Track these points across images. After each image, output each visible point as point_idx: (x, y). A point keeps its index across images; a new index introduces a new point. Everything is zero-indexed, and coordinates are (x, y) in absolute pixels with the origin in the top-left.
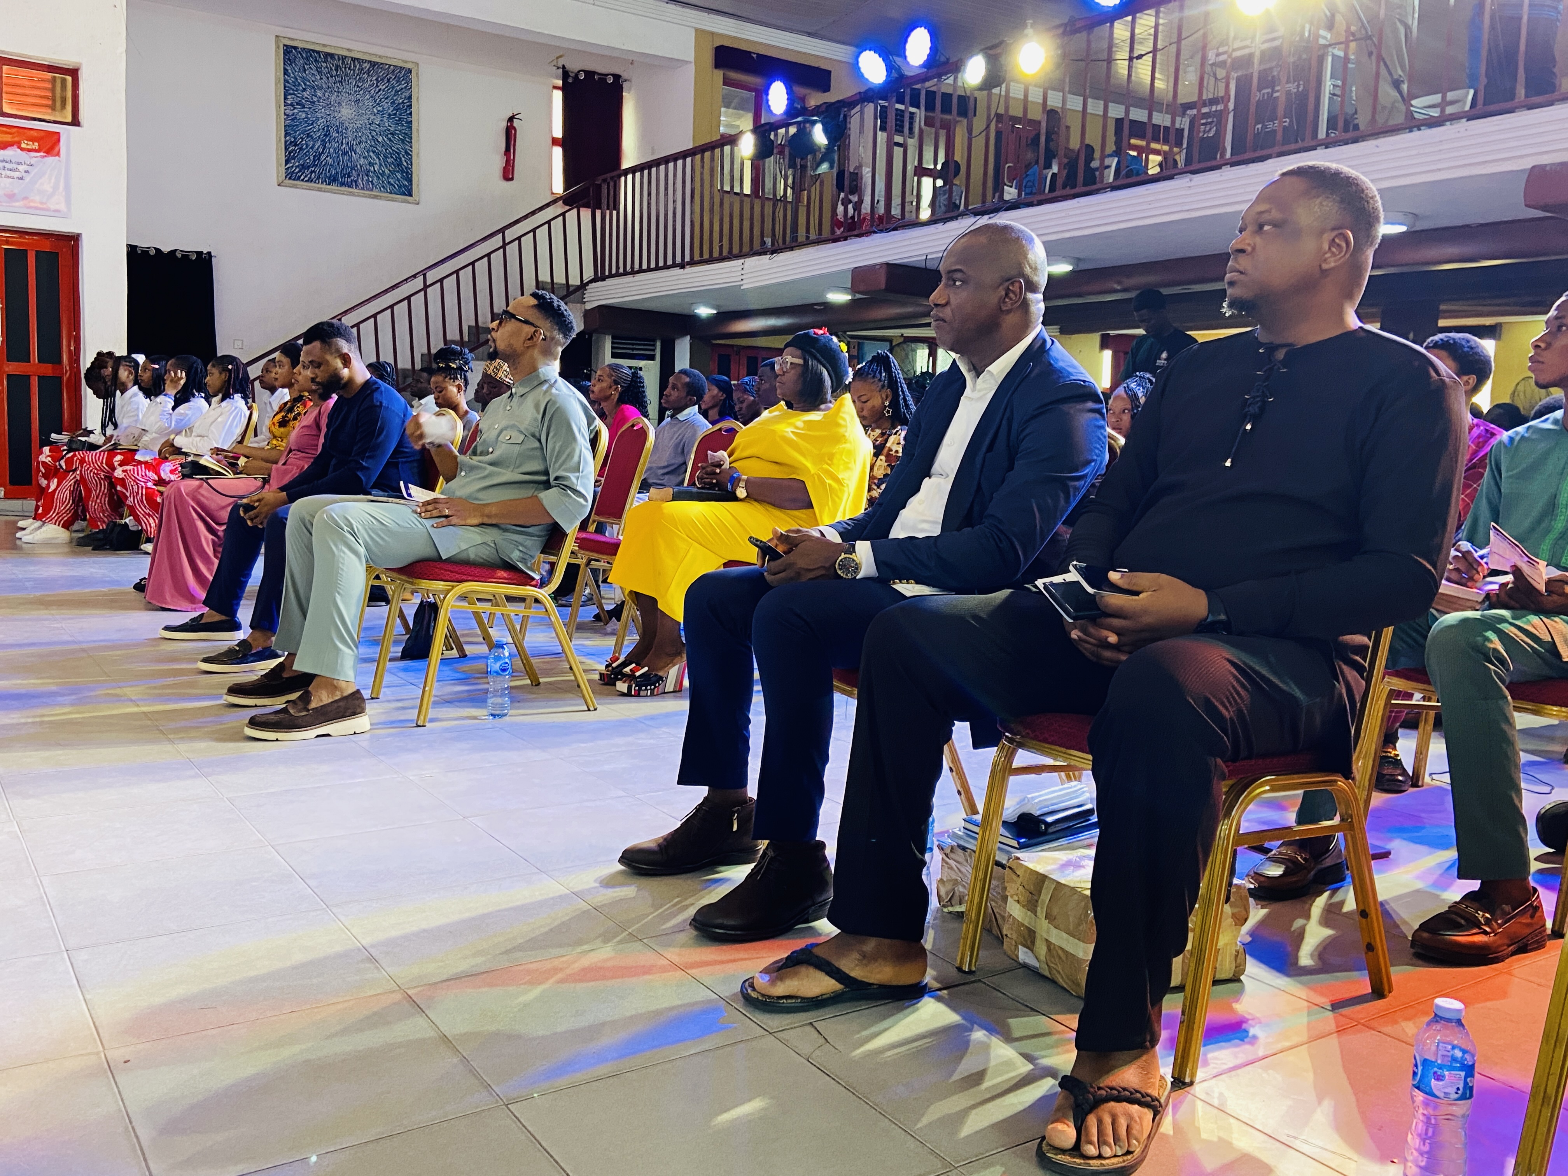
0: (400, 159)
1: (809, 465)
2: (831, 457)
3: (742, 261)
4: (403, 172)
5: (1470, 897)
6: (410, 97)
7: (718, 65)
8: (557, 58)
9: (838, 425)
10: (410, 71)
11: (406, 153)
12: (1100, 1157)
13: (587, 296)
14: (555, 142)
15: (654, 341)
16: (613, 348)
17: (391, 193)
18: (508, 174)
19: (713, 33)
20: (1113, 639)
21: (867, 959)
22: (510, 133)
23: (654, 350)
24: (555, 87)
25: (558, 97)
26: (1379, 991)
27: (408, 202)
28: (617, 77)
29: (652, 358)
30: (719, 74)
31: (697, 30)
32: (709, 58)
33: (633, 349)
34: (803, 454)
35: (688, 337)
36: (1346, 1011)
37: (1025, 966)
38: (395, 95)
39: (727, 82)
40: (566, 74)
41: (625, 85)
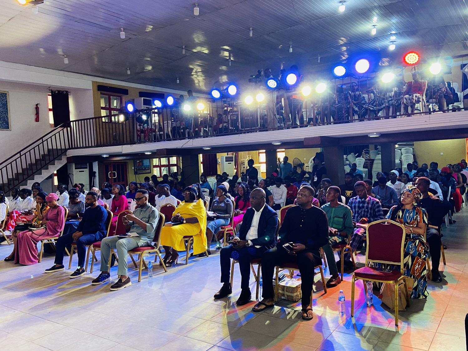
0: (5, 119)
1: (197, 214)
2: (201, 212)
3: (122, 146)
4: (6, 122)
5: (331, 277)
6: (7, 101)
7: (99, 90)
8: (49, 87)
9: (200, 205)
10: (6, 94)
11: (7, 117)
12: (310, 317)
13: (67, 153)
14: (50, 110)
15: (87, 163)
16: (75, 166)
17: (2, 128)
18: (37, 120)
19: (96, 82)
20: (295, 253)
21: (268, 302)
22: (37, 108)
23: (87, 166)
24: (49, 95)
25: (50, 98)
26: (326, 292)
27: (8, 131)
28: (67, 92)
29: (86, 168)
30: (99, 92)
31: (92, 81)
32: (96, 88)
33: (81, 166)
34: (195, 212)
35: (97, 162)
36: (323, 296)
37: (283, 299)
38: (2, 101)
39: (101, 94)
40: (52, 92)
41: (69, 93)
